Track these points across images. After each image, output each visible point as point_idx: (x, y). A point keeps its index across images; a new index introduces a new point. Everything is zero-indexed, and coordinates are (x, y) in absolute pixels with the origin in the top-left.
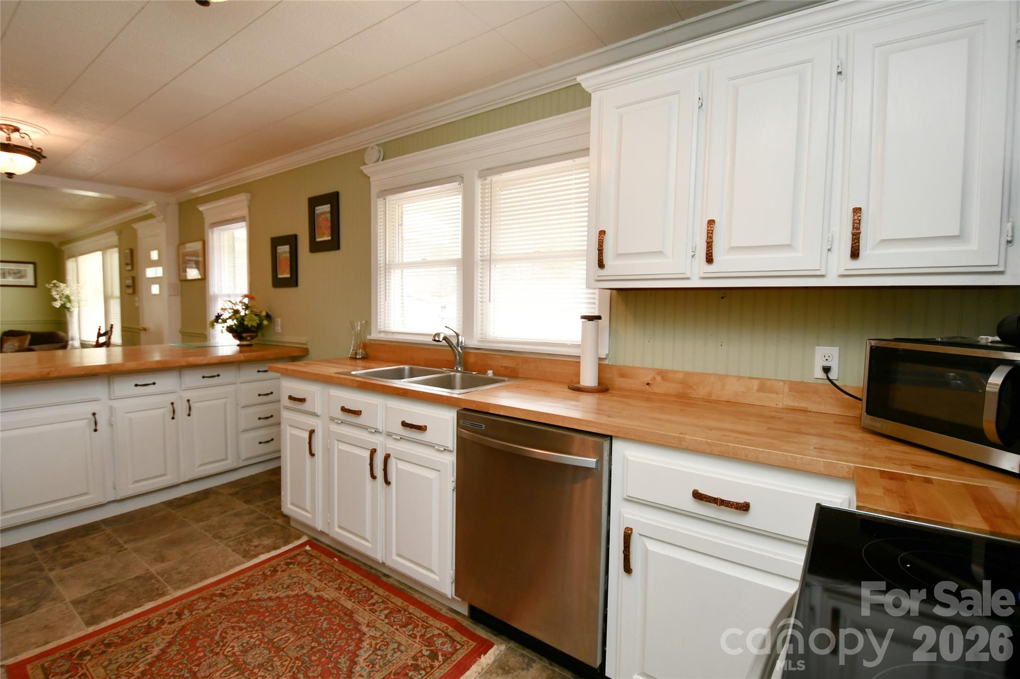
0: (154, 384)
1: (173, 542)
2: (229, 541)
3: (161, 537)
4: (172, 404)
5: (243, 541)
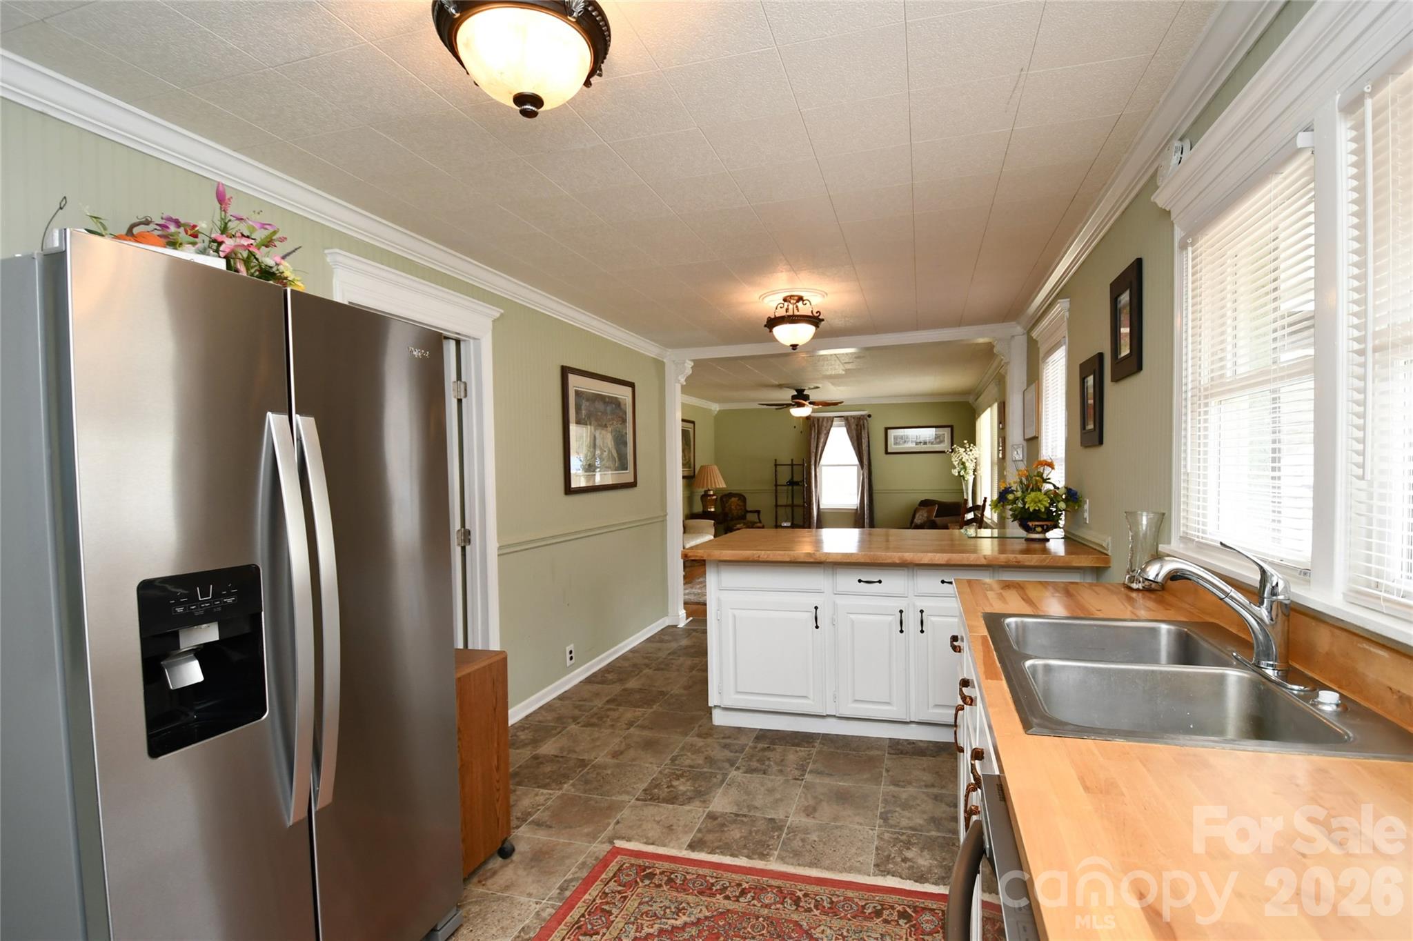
0: (880, 582)
1: (842, 797)
2: (888, 832)
3: (841, 784)
4: (901, 612)
5: (901, 841)
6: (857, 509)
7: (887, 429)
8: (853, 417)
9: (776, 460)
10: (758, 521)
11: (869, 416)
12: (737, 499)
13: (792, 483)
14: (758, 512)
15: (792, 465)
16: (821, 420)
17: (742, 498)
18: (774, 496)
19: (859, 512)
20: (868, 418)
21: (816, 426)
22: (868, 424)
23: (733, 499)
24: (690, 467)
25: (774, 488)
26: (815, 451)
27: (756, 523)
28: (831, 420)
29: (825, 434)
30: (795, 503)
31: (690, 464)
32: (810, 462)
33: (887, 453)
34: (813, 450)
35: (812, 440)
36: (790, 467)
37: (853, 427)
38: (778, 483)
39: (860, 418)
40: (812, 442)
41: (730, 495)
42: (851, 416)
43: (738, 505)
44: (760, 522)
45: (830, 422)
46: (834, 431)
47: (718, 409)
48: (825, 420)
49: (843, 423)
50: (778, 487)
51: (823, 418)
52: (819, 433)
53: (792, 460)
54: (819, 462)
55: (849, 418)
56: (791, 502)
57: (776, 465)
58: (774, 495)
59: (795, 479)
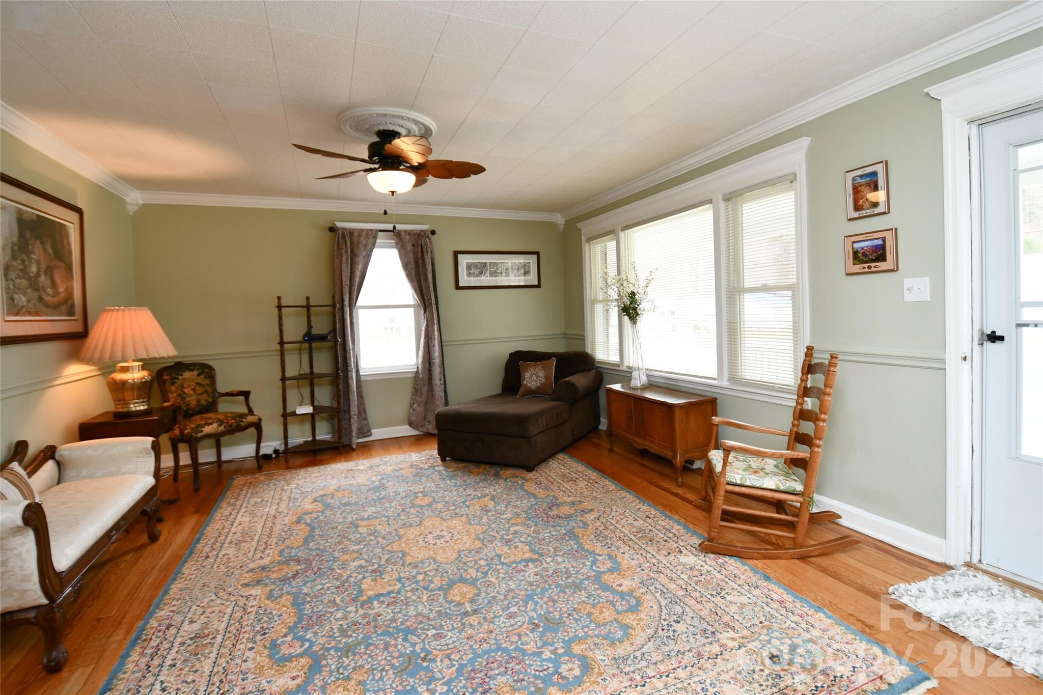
6: (417, 372)
7: (456, 254)
8: (410, 233)
9: (279, 298)
10: (246, 411)
11: (433, 232)
12: (195, 373)
13: (310, 338)
14: (246, 394)
15: (308, 307)
16: (356, 234)
17: (206, 370)
18: (279, 361)
19: (421, 376)
20: (431, 236)
21: (348, 243)
22: (431, 243)
23: (187, 374)
24: (71, 312)
25: (278, 347)
26: (348, 283)
27: (242, 416)
28: (373, 235)
29: (364, 257)
30: (316, 370)
31: (73, 305)
32: (342, 301)
33: (458, 287)
34: (346, 281)
35: (344, 265)
36: (305, 310)
37: (409, 247)
38: (286, 339)
39: (419, 235)
40: (344, 269)
41: (179, 367)
42: (406, 231)
43: (199, 384)
44: (251, 412)
45: (371, 240)
46: (377, 253)
47: (141, 202)
48: (364, 234)
49: (394, 241)
50: (286, 346)
51: (362, 230)
52: (354, 255)
53: (308, 298)
54: (356, 303)
55: (403, 234)
56: (308, 371)
57: (280, 307)
58: (279, 358)
59: (314, 331)
